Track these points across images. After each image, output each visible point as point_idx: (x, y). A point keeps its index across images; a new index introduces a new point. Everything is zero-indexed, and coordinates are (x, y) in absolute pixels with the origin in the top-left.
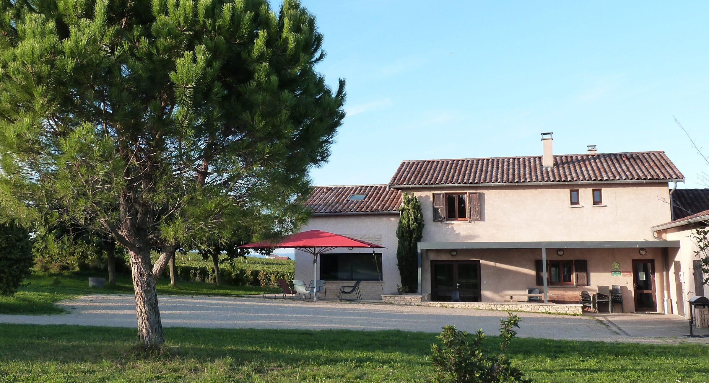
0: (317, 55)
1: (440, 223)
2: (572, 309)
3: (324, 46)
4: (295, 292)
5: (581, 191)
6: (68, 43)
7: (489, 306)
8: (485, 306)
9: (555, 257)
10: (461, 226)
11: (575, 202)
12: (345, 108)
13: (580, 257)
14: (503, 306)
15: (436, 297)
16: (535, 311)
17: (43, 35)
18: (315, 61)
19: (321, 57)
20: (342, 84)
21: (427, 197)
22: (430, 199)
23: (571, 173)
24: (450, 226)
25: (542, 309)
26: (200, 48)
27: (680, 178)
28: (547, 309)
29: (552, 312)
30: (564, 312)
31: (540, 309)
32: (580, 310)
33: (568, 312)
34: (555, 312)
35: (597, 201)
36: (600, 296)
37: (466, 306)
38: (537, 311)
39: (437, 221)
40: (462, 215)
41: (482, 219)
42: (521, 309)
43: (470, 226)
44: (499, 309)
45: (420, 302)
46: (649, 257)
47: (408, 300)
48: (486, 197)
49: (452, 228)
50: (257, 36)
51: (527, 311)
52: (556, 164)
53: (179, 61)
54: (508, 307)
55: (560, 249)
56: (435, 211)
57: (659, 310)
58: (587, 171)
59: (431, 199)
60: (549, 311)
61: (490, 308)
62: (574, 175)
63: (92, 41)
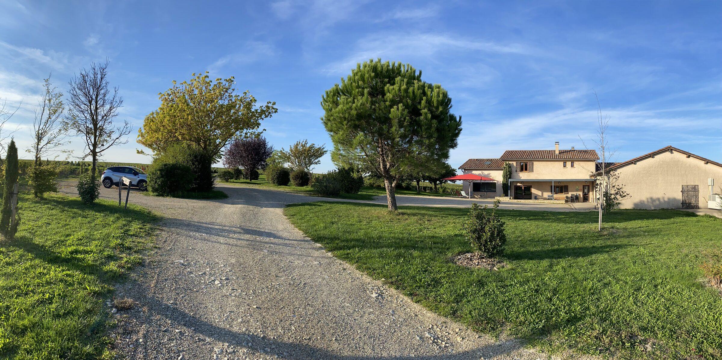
0: (450, 106)
1: (517, 173)
2: (562, 202)
3: (452, 103)
4: (462, 195)
5: (567, 163)
6: (354, 105)
9: (558, 185)
10: (525, 174)
11: (565, 166)
12: (462, 127)
13: (566, 184)
14: (538, 201)
15: (515, 198)
16: (549, 203)
17: (347, 103)
18: (450, 108)
19: (451, 107)
20: (460, 118)
23: (565, 156)
26: (400, 105)
27: (599, 159)
31: (551, 202)
32: (565, 202)
33: (560, 203)
34: (556, 203)
35: (572, 166)
36: (571, 197)
37: (525, 201)
40: (526, 170)
41: (533, 172)
42: (544, 202)
43: (528, 174)
45: (509, 199)
46: (588, 184)
47: (505, 198)
48: (535, 164)
49: (522, 174)
50: (423, 100)
51: (546, 202)
52: (560, 153)
53: (392, 110)
54: (540, 201)
55: (559, 182)
56: (516, 168)
57: (590, 201)
58: (570, 155)
59: (515, 164)
60: (554, 203)
62: (565, 157)
63: (362, 104)
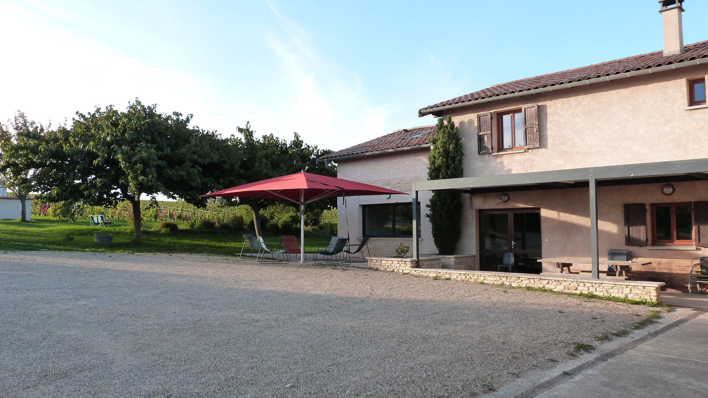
1: (487, 157)
2: (637, 292)
7: (499, 279)
8: (492, 279)
9: (659, 199)
10: (515, 158)
11: (699, 100)
13: (704, 196)
14: (520, 281)
16: (569, 291)
21: (471, 121)
22: (474, 123)
24: (499, 160)
25: (582, 288)
28: (591, 289)
29: (600, 294)
30: (622, 296)
31: (579, 288)
32: (654, 293)
33: (630, 297)
34: (606, 295)
37: (467, 277)
38: (574, 292)
39: (482, 154)
41: (543, 145)
42: (547, 287)
43: (527, 157)
44: (514, 285)
45: (409, 269)
47: (396, 265)
48: (549, 110)
49: (502, 163)
51: (556, 290)
54: (528, 282)
55: (668, 185)
56: (480, 139)
59: (476, 124)
60: (594, 293)
61: (501, 282)
